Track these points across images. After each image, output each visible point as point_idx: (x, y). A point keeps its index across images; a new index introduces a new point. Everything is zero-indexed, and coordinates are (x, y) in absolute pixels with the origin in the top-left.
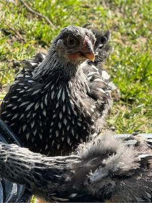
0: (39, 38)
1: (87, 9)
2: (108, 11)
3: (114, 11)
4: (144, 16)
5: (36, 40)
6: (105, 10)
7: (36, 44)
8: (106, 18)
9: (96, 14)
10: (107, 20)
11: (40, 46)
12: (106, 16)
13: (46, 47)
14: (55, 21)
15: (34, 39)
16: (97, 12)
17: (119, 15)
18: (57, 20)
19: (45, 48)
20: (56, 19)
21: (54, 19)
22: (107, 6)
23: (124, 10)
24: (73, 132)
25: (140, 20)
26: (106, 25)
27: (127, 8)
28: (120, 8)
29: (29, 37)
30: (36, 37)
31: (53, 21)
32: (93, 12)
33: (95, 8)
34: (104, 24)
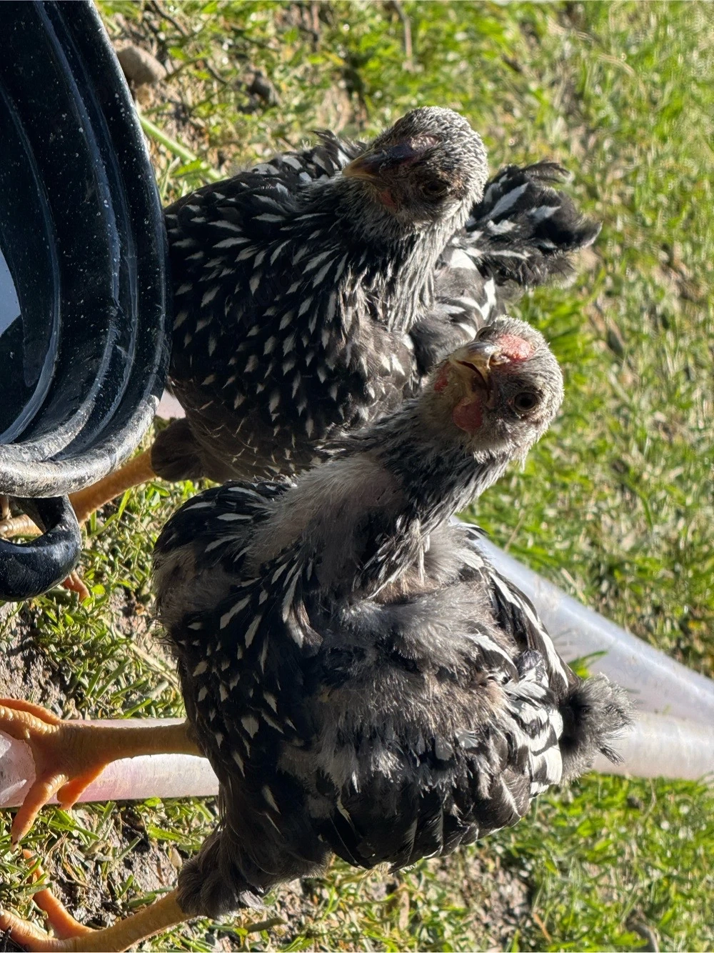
0: (356, 62)
1: (510, 73)
2: (557, 116)
3: (570, 127)
4: (632, 198)
5: (345, 59)
6: (551, 107)
7: (337, 70)
8: (539, 132)
9: (522, 103)
10: (539, 140)
11: (342, 84)
12: (542, 127)
13: (355, 95)
14: (421, 48)
15: (342, 54)
16: (529, 99)
17: (576, 146)
18: (427, 49)
19: (350, 98)
20: (427, 43)
21: (423, 40)
22: (562, 101)
23: (598, 145)
24: (296, 385)
25: (616, 200)
26: (527, 149)
27: (606, 145)
28: (589, 132)
29: (335, 41)
30: (349, 53)
31: (417, 42)
32: (522, 91)
33: (533, 86)
34: (525, 142)
